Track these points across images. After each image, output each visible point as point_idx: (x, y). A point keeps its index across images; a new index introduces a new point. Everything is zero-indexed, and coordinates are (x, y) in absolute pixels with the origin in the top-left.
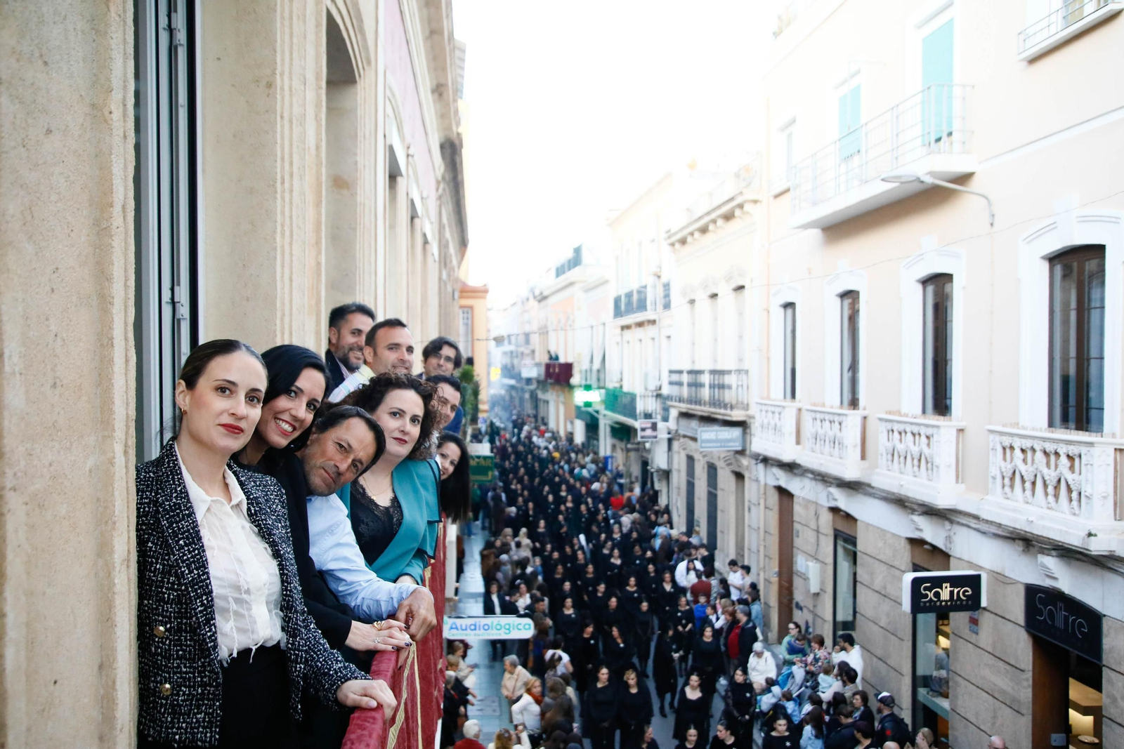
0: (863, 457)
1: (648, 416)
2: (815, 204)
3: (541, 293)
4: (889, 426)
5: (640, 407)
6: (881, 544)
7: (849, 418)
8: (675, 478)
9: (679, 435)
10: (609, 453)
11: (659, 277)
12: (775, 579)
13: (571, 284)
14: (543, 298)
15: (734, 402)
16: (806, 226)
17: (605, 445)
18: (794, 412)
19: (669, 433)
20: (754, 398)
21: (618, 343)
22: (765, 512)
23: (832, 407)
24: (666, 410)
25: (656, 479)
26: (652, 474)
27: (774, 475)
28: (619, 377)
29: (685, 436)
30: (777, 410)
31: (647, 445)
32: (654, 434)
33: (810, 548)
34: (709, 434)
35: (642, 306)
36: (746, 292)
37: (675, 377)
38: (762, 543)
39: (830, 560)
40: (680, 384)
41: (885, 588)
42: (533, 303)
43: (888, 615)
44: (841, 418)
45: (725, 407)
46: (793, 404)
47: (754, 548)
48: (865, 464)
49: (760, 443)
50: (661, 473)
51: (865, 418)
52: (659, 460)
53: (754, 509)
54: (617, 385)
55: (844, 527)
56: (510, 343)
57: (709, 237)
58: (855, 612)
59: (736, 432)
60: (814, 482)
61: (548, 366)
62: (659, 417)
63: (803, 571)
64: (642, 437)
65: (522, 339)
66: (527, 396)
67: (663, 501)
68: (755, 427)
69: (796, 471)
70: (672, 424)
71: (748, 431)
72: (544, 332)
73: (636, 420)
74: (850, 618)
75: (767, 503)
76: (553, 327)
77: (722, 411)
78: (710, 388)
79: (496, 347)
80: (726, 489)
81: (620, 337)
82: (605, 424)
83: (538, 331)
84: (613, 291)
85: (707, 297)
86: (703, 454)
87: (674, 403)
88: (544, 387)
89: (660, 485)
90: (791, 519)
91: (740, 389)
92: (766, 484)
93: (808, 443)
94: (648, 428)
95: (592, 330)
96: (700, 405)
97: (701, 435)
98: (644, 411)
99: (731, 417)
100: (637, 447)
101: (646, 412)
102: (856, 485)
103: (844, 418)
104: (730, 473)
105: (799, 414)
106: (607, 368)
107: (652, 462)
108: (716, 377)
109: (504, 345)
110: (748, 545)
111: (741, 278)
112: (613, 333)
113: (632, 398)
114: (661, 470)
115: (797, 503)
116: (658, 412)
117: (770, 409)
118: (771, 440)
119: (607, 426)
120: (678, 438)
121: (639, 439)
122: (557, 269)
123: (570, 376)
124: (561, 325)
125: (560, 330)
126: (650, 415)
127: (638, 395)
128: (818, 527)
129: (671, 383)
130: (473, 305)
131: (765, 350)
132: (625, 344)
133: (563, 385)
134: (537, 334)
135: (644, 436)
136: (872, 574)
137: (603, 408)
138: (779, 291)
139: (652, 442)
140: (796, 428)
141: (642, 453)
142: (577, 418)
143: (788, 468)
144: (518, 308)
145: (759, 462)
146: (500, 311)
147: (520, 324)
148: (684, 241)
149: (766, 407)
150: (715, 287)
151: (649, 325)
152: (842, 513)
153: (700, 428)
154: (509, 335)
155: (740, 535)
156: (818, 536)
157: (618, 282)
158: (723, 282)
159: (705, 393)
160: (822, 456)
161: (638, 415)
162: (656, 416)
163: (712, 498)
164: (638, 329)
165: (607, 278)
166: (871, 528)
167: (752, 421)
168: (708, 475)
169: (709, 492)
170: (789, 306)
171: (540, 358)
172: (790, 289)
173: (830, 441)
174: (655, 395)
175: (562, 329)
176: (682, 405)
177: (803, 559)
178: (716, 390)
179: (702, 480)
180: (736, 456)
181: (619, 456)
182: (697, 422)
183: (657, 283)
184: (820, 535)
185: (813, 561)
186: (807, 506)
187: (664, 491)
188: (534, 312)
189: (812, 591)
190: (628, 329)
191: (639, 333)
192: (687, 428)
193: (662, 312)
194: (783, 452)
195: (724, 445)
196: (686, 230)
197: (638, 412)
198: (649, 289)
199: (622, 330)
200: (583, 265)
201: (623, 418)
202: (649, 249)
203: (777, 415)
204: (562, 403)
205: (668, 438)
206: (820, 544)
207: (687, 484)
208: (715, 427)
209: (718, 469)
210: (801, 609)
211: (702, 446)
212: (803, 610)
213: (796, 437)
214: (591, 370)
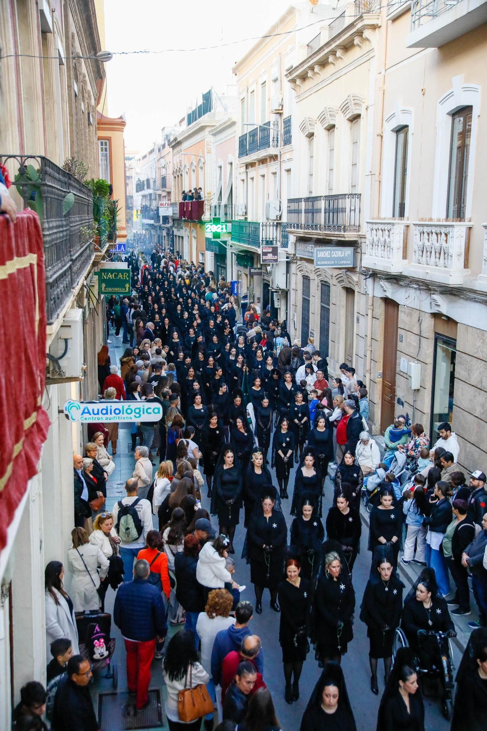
0: (466, 266)
1: (269, 243)
2: (434, 16)
3: (175, 139)
5: (262, 235)
6: (479, 344)
7: (456, 229)
8: (292, 296)
9: (296, 259)
10: (235, 279)
11: (281, 114)
12: (379, 380)
13: (202, 129)
14: (176, 144)
15: (347, 224)
18: (402, 229)
19: (287, 258)
20: (366, 217)
22: (372, 320)
23: (439, 220)
24: (285, 237)
25: (275, 299)
26: (272, 292)
27: (382, 287)
28: (244, 210)
29: (302, 259)
30: (387, 227)
31: (269, 268)
32: (275, 257)
33: (413, 351)
34: (323, 253)
35: (265, 143)
36: (362, 121)
37: (294, 206)
38: (369, 348)
39: (430, 360)
40: (298, 212)
41: (481, 382)
42: (168, 149)
43: (483, 406)
44: (447, 230)
45: (339, 228)
46: (402, 222)
47: (362, 354)
48: (468, 272)
49: (370, 259)
50: (280, 293)
51: (470, 228)
52: (279, 280)
53: (362, 319)
54: (243, 218)
55: (444, 330)
56: (148, 187)
57: (330, 69)
59: (348, 251)
60: (418, 292)
61: (182, 205)
62: (279, 244)
63: (405, 371)
64: (264, 261)
65: (159, 183)
66: (164, 233)
67: (281, 318)
68: (366, 247)
69: (401, 283)
70: (290, 249)
71: (359, 250)
72: (178, 175)
73: (259, 247)
75: (374, 313)
76: (186, 170)
77: (336, 233)
78: (325, 213)
79: (137, 191)
80: (338, 304)
81: (245, 175)
82: (232, 253)
83: (173, 174)
84: (238, 131)
85: (325, 129)
86: (318, 273)
87: (293, 229)
88: (178, 225)
89: (279, 303)
90: (395, 325)
91: (353, 212)
92: (374, 296)
93: (414, 256)
94: (269, 253)
95: (221, 170)
96: (316, 229)
97: (317, 255)
98: (266, 238)
99: (344, 237)
100: (260, 271)
101: (268, 239)
102: (457, 292)
103: (451, 229)
104: (341, 289)
105: (407, 230)
106: (233, 203)
107: (272, 283)
108: (331, 202)
109: (144, 189)
110: (356, 351)
111: (357, 107)
112: (239, 171)
113: (256, 226)
114: (280, 289)
115: (402, 311)
116: (278, 239)
117: (380, 226)
118: (380, 256)
119: (233, 255)
120: (295, 261)
121: (261, 263)
122: (189, 116)
123: (202, 213)
124: (193, 168)
125: (192, 172)
126: (271, 241)
127: (261, 224)
128: (420, 332)
129: (290, 212)
130: (110, 137)
131: (377, 174)
132: (250, 180)
133: (195, 222)
134: (172, 177)
135: (266, 260)
136: (469, 370)
137: (230, 238)
138: (393, 116)
139: (273, 264)
140: (404, 244)
141: (264, 276)
142: (207, 249)
143: (395, 281)
144: (155, 155)
145: (368, 277)
146: (140, 160)
147: (157, 169)
148: (305, 76)
149: (377, 225)
150: (332, 118)
151: (270, 161)
152: (443, 318)
153: (315, 249)
154: (148, 180)
155: (348, 342)
156: (420, 340)
157: (243, 121)
158: (340, 112)
159: (321, 218)
160: (428, 266)
161: (261, 241)
162: (276, 243)
163: (325, 313)
164: (261, 166)
165: (233, 120)
166: (470, 329)
167: (363, 240)
168: (322, 293)
169: (322, 307)
170: (401, 129)
171: (176, 198)
172: (404, 111)
173: (436, 252)
174: (275, 224)
175: (194, 171)
176: (300, 230)
177: (406, 360)
178: (331, 214)
179: (316, 297)
180: (347, 273)
181: (244, 281)
182: (313, 246)
183: (279, 121)
184: (422, 338)
185: (414, 362)
186: (411, 313)
187: (283, 308)
188: (169, 158)
189: (413, 388)
190: (252, 166)
191: (262, 169)
192: (304, 251)
193: (282, 147)
194: (391, 266)
195: (337, 263)
196: (307, 63)
197: (261, 239)
198: (272, 126)
199: (247, 168)
200: (212, 111)
201: (247, 246)
202: (272, 89)
203: (387, 232)
204: (195, 237)
205: (287, 262)
206: (422, 347)
207: (303, 301)
208: (330, 248)
209: (331, 286)
210: (402, 404)
211: (317, 265)
212: (404, 405)
213: (404, 252)
214: (220, 206)
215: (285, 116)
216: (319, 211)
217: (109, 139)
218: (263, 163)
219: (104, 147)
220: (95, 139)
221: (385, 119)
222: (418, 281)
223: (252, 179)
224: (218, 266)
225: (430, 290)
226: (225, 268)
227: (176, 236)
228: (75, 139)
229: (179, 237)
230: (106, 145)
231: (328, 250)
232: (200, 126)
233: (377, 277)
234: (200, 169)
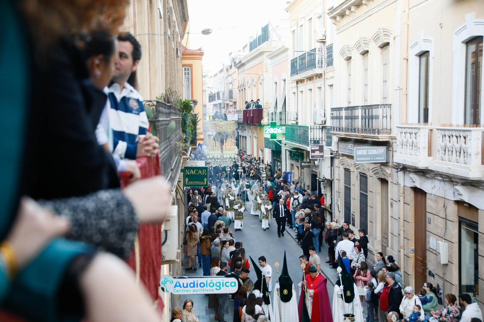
1: (316, 142)
3: (240, 62)
5: (311, 135)
7: (473, 133)
8: (336, 185)
9: (339, 155)
10: (288, 170)
11: (324, 42)
12: (412, 255)
13: (261, 54)
14: (240, 65)
15: (381, 128)
17: (286, 164)
18: (427, 131)
19: (331, 154)
20: (396, 122)
21: (294, 93)
22: (404, 205)
23: (458, 126)
24: (329, 137)
25: (322, 187)
26: (320, 182)
27: (411, 179)
28: (296, 117)
29: (343, 155)
30: (414, 131)
31: (316, 162)
32: (322, 154)
33: (440, 232)
34: (361, 151)
35: (312, 65)
36: (391, 47)
37: (335, 114)
38: (402, 228)
39: (456, 240)
40: (340, 118)
42: (234, 69)
44: (465, 134)
45: (374, 131)
46: (426, 127)
47: (396, 233)
49: (401, 156)
50: (326, 182)
52: (325, 172)
53: (395, 204)
54: (294, 122)
55: (467, 215)
56: (219, 98)
57: (364, 9)
58: (476, 278)
59: (382, 150)
60: (442, 183)
61: (245, 112)
62: (324, 143)
63: (435, 248)
64: (312, 157)
65: (227, 95)
67: (327, 201)
68: (397, 146)
69: (427, 176)
70: (334, 147)
71: (391, 149)
72: (242, 89)
73: (308, 145)
74: (473, 283)
75: (405, 200)
76: (249, 85)
77: (372, 135)
78: (362, 119)
79: (210, 102)
80: (374, 191)
81: (296, 89)
82: (286, 150)
83: (238, 88)
84: (290, 56)
85: (361, 54)
86: (357, 167)
87: (335, 132)
88: (242, 127)
89: (325, 190)
90: (424, 210)
91: (385, 118)
92: (404, 186)
93: (438, 154)
94: (317, 150)
95: (276, 85)
96: (355, 132)
97: (356, 153)
98: (314, 139)
99: (378, 138)
100: (309, 164)
101: (315, 139)
102: (477, 183)
103: (468, 133)
104: (377, 179)
105: (431, 133)
106: (287, 111)
107: (320, 174)
108: (367, 111)
109: (215, 100)
110: (391, 231)
111: (386, 37)
112: (291, 86)
113: (305, 129)
114: (326, 179)
115: (429, 199)
116: (323, 139)
117: (408, 131)
118: (409, 153)
119: (287, 151)
120: (338, 157)
121: (310, 158)
122: (251, 44)
123: (261, 118)
124: (254, 83)
125: (253, 87)
126: (318, 141)
127: (309, 128)
128: (446, 216)
129: (333, 118)
130: (192, 64)
131: (404, 89)
132: (300, 93)
133: (256, 125)
134: (238, 91)
135: (314, 156)
137: (285, 138)
138: (416, 44)
139: (320, 159)
140: (428, 144)
141: (312, 168)
142: (266, 147)
143: (422, 174)
144: (224, 74)
145: (399, 170)
146: (212, 77)
147: (225, 84)
148: (343, 14)
149: (405, 129)
150: (366, 46)
151: (316, 78)
152: (465, 205)
153: (355, 148)
154: (218, 93)
155: (384, 223)
156: (446, 222)
157: (294, 49)
158: (372, 41)
159: (359, 123)
160: (450, 163)
161: (309, 141)
162: (322, 142)
163: (364, 198)
164: (309, 82)
165: (286, 47)
167: (394, 141)
168: (360, 182)
169: (361, 194)
170: (424, 54)
171: (240, 107)
172: (425, 40)
173: (456, 152)
174: (321, 127)
175: (255, 86)
176: (341, 132)
177: (434, 239)
178: (367, 120)
179: (356, 186)
180: (381, 167)
181: (296, 171)
182: (352, 145)
183: (323, 47)
184: (448, 221)
185: (442, 241)
186: (437, 200)
187: (329, 194)
188: (235, 76)
189: (442, 263)
190: (301, 82)
191: (309, 85)
192: (345, 149)
193: (326, 68)
194: (419, 162)
195: (373, 159)
196: (345, 5)
197: (309, 139)
198: (317, 52)
199: (297, 84)
200: (269, 40)
201: (298, 145)
202: (317, 23)
203: (414, 134)
204: (256, 137)
205: (331, 157)
206: (448, 228)
207: (345, 189)
208: (366, 147)
209: (368, 177)
210: (433, 276)
211: (357, 161)
212: (435, 277)
213: (429, 151)
214: (276, 113)
215: (328, 43)
216: (356, 118)
217: (191, 66)
218: (310, 80)
219: (187, 72)
220: (181, 66)
221: (410, 46)
222: (442, 174)
223: (302, 92)
224: (275, 159)
225: (452, 181)
226: (281, 162)
227: (240, 136)
228: (168, 70)
229: (243, 136)
230: (188, 70)
231: (365, 149)
232: (259, 51)
233: (407, 170)
234: (259, 85)
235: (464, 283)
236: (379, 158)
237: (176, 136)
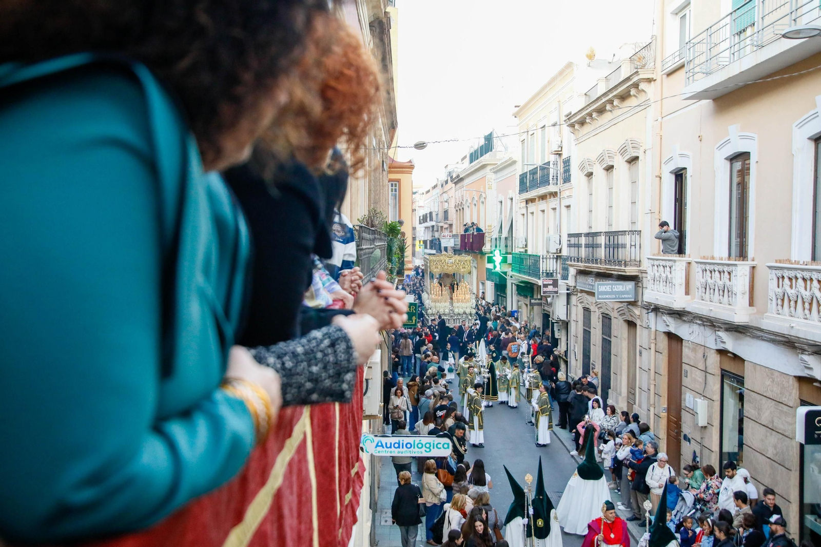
0: (751, 304)
1: (549, 275)
2: (708, 74)
3: (458, 176)
4: (779, 273)
5: (543, 266)
6: (768, 382)
7: (739, 268)
8: (573, 327)
9: (577, 291)
10: (515, 309)
11: (560, 155)
12: (664, 415)
13: (483, 167)
14: (458, 180)
15: (628, 259)
16: (699, 96)
17: (512, 301)
18: (684, 264)
19: (568, 290)
20: (647, 253)
21: (523, 215)
22: (655, 353)
23: (721, 259)
24: (565, 269)
25: (556, 329)
26: (553, 323)
27: (665, 321)
28: (525, 243)
29: (582, 291)
30: (668, 264)
31: (549, 300)
32: (556, 289)
33: (699, 387)
34: (604, 287)
35: (545, 181)
36: (640, 163)
37: (573, 240)
38: (652, 382)
39: (717, 397)
40: (578, 246)
41: (773, 422)
42: (450, 184)
43: (775, 447)
44: (730, 269)
45: (619, 263)
46: (683, 259)
47: (645, 388)
48: (753, 310)
49: (652, 294)
50: (560, 323)
51: (754, 267)
52: (559, 311)
53: (644, 353)
54: (523, 250)
55: (730, 367)
56: (431, 220)
57: (607, 116)
58: (741, 445)
59: (630, 285)
60: (702, 328)
62: (559, 276)
63: (691, 407)
64: (544, 292)
65: (441, 215)
67: (561, 349)
68: (647, 282)
69: (684, 318)
70: (571, 282)
71: (640, 285)
73: (539, 279)
74: (736, 450)
75: (657, 347)
76: (468, 204)
77: (617, 267)
78: (605, 248)
79: (420, 223)
80: (619, 337)
81: (525, 209)
82: (512, 283)
83: (455, 208)
84: (519, 170)
85: (604, 169)
86: (599, 306)
87: (573, 263)
89: (559, 334)
90: (679, 361)
91: (633, 248)
92: (656, 330)
93: (697, 292)
94: (550, 285)
95: (502, 204)
96: (597, 263)
97: (598, 289)
98: (546, 270)
99: (625, 272)
100: (540, 301)
101: (548, 271)
102: (743, 329)
103: (734, 268)
104: (623, 322)
105: (689, 267)
106: (514, 236)
107: (553, 314)
108: (612, 238)
109: (426, 221)
110: (639, 384)
111: (635, 150)
112: (519, 206)
113: (536, 259)
114: (561, 320)
115: (686, 346)
116: (558, 271)
117: (662, 263)
118: (662, 291)
119: (513, 285)
120: (576, 293)
121: (542, 294)
122: (471, 155)
123: (483, 244)
124: (475, 202)
125: (473, 206)
126: (551, 273)
127: (541, 257)
128: (706, 368)
129: (570, 246)
130: (400, 179)
131: (657, 212)
132: (530, 215)
133: (476, 253)
134: (454, 210)
135: (546, 292)
136: (759, 409)
137: (511, 269)
138: (671, 159)
139: (553, 296)
140: (686, 280)
141: (544, 306)
142: (488, 279)
143: (678, 316)
144: (438, 190)
145: (650, 311)
146: (423, 194)
147: (440, 203)
148: (583, 122)
149: (658, 261)
150: (610, 159)
151: (550, 198)
152: (729, 355)
153: (597, 283)
154: (431, 213)
155: (631, 375)
156: (706, 376)
157: (523, 161)
158: (618, 155)
159: (601, 253)
160: (711, 303)
161: (541, 273)
162: (556, 274)
163: (607, 345)
164: (541, 201)
165: (514, 159)
166: (758, 367)
167: (644, 275)
168: (603, 325)
169: (603, 339)
171: (457, 230)
172: (682, 155)
173: (719, 290)
174: (555, 256)
175: (475, 205)
176: (580, 264)
177: (691, 396)
178: (611, 250)
179: (597, 329)
180: (629, 306)
181: (524, 310)
182: (593, 279)
183: (558, 160)
184: (708, 374)
185: (700, 398)
186: (695, 349)
187: (564, 339)
188: (452, 193)
189: (700, 425)
190: (532, 202)
191: (542, 205)
192: (585, 284)
193: (562, 185)
194: (673, 301)
195: (619, 297)
196: (585, 111)
197: (541, 271)
198: (551, 166)
199: (527, 203)
200: (493, 150)
201: (527, 277)
202: (551, 132)
203: (668, 268)
204: (475, 267)
205: (567, 293)
206: (707, 383)
207: (584, 333)
208: (610, 282)
209: (612, 318)
210: (689, 441)
211: (599, 299)
212: (691, 442)
213: (686, 288)
214: (500, 238)
215: (564, 156)
216: (599, 246)
217: (399, 181)
218: (543, 199)
219: (394, 188)
220: (387, 181)
221: (663, 163)
222: (701, 317)
223: (532, 213)
224: (498, 295)
225: (714, 326)
226: (506, 297)
228: (372, 187)
230: (396, 186)
231: (609, 284)
232: (481, 164)
233: (660, 311)
234: (481, 204)
235: (725, 450)
236: (626, 296)
237: (380, 267)
